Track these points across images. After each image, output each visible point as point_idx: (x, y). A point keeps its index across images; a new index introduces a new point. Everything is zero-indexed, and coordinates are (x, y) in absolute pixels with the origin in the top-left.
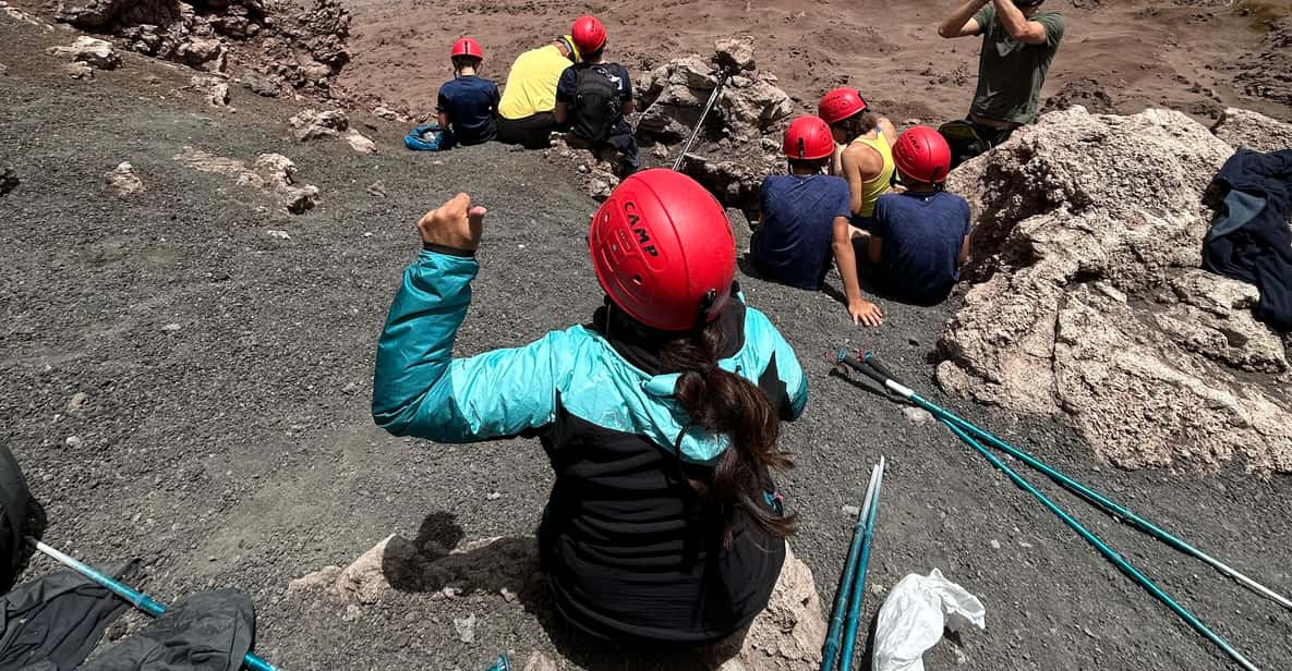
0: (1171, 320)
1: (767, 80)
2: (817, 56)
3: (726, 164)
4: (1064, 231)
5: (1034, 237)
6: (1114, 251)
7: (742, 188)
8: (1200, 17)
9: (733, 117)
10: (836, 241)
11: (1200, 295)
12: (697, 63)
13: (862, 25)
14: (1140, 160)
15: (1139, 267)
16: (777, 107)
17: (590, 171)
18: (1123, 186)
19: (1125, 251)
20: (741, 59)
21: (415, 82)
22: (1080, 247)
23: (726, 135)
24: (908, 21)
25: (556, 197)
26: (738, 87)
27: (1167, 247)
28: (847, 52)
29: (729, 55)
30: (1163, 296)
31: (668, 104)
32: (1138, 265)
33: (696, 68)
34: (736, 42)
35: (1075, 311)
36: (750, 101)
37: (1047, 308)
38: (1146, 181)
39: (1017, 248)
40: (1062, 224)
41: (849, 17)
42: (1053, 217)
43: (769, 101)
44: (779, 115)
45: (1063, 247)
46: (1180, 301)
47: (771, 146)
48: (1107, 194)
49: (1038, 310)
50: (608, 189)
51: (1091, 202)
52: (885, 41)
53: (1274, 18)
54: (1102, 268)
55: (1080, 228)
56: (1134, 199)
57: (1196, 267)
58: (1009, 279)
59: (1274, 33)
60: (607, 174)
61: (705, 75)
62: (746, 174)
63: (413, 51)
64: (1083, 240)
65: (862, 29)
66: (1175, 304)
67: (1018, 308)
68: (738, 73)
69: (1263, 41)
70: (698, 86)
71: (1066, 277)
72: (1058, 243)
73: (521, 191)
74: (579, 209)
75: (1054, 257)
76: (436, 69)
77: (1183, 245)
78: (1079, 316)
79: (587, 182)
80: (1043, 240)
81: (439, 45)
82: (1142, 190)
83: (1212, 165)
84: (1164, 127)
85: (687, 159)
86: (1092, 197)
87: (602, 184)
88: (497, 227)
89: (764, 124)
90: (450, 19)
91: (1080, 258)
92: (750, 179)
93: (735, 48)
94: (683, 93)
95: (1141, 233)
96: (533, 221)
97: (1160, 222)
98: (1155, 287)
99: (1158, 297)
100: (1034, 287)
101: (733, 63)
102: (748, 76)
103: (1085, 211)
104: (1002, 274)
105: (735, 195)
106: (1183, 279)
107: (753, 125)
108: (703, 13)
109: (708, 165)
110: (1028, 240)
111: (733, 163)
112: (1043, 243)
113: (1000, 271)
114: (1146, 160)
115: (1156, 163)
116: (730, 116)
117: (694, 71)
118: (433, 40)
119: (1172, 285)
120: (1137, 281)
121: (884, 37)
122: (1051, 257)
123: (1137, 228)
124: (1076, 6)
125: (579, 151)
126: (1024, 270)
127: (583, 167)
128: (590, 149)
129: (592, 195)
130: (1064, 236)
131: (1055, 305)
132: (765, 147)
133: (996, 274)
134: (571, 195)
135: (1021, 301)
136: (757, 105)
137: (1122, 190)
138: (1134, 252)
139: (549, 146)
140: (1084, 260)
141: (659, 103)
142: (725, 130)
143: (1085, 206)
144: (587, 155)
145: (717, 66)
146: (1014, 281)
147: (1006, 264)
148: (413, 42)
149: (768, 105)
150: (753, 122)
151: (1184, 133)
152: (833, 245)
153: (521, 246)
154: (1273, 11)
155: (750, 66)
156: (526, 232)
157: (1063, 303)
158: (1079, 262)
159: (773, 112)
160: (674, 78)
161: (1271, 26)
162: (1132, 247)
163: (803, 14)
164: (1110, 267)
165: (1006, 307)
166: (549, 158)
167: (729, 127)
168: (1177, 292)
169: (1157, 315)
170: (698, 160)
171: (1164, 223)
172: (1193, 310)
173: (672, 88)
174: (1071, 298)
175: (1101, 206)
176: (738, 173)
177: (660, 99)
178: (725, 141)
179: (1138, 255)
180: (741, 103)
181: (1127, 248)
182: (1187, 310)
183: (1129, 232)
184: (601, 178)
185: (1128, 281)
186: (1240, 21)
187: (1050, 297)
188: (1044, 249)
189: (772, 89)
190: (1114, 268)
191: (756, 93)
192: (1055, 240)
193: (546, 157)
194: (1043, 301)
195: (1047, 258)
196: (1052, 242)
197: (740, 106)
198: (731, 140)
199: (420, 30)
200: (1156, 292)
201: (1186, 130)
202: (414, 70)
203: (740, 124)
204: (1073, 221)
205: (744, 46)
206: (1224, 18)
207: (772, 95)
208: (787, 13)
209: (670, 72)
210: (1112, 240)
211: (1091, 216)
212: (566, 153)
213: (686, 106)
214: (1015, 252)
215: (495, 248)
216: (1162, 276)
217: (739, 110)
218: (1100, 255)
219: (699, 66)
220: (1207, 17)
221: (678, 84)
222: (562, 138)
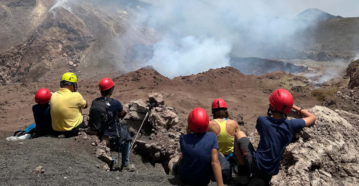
0: (348, 183)
1: (169, 109)
2: (179, 110)
3: (154, 144)
4: (303, 148)
5: (293, 152)
6: (323, 156)
7: (161, 154)
8: (303, 96)
9: (156, 124)
10: (213, 161)
11: (355, 172)
12: (141, 102)
13: (194, 98)
14: (322, 121)
15: (332, 163)
16: (173, 120)
17: (97, 145)
18: (318, 130)
19: (326, 156)
20: (159, 100)
21: (3, 125)
22: (310, 155)
23: (153, 132)
24: (210, 98)
25: (80, 157)
26: (158, 111)
27: (339, 154)
28: (189, 108)
29: (154, 99)
30: (342, 174)
31: (129, 119)
32: (331, 162)
33: (141, 104)
34: (157, 94)
35: (317, 181)
36: (163, 117)
37: (306, 181)
38: (325, 128)
39: (286, 158)
40: (302, 146)
41: (189, 95)
42: (298, 143)
43: (170, 117)
44: (174, 123)
45: (305, 155)
46: (349, 176)
47: (172, 135)
48: (314, 133)
49: (302, 182)
50: (105, 153)
51: (310, 136)
52: (203, 105)
53: (324, 97)
54: (320, 163)
55: (309, 147)
56: (323, 136)
57: (349, 162)
58: (286, 172)
59: (324, 101)
60: (104, 146)
61: (145, 107)
62: (162, 148)
63: (5, 111)
64: (311, 152)
65: (194, 100)
66: (347, 177)
67: (295, 182)
68: (158, 106)
69: (322, 104)
70: (141, 111)
71: (308, 168)
72: (302, 154)
73: (63, 154)
74: (91, 163)
75: (302, 160)
76: (15, 119)
77: (343, 154)
78: (319, 182)
79: (95, 150)
80: (297, 153)
81: (18, 108)
82: (325, 132)
83: (342, 125)
84: (322, 112)
85: (137, 143)
86: (310, 134)
87: (103, 151)
88: (52, 170)
89: (168, 127)
90: (25, 97)
91: (311, 159)
92: (164, 150)
93: (156, 96)
94: (135, 115)
95: (330, 148)
96: (70, 167)
97: (334, 144)
98: (339, 171)
99: (341, 175)
100: (298, 173)
101: (156, 102)
102: (162, 107)
103: (308, 140)
104: (282, 170)
105: (158, 157)
106: (347, 167)
107: (164, 127)
108: (135, 94)
109: (147, 145)
110: (291, 154)
111: (157, 143)
112: (297, 154)
113: (281, 169)
114: (323, 121)
115: (326, 122)
116: (155, 123)
117: (140, 105)
118: (15, 106)
119: (344, 170)
120: (332, 169)
121: (203, 103)
122: (301, 160)
123: (328, 146)
124: (264, 93)
125: (92, 136)
126: (292, 167)
127: (94, 144)
128: (97, 135)
129: (98, 156)
130: (304, 151)
131: (308, 179)
132: (170, 136)
133: (280, 171)
134: (87, 156)
135: (295, 179)
136: (166, 118)
137: (318, 132)
138: (329, 156)
139: (77, 135)
140: (313, 160)
141: (125, 119)
142: (153, 130)
143: (308, 139)
144: (96, 138)
145: (149, 103)
146: (289, 172)
147: (283, 166)
148: (6, 107)
149: (170, 119)
150: (164, 126)
151: (329, 114)
152: (212, 163)
153: (65, 177)
154: (323, 95)
155: (162, 103)
156: (67, 171)
157: (311, 178)
158: (311, 161)
159: (172, 122)
160: (132, 108)
161: (323, 99)
162: (328, 154)
163: (173, 94)
164: (322, 163)
165: (290, 182)
166: (78, 140)
167: (155, 128)
168: (346, 171)
169: (343, 182)
170: (142, 143)
171: (336, 144)
172: (354, 178)
173: (131, 112)
174: (313, 176)
175: (313, 138)
176: (159, 147)
177: (125, 117)
178: (153, 134)
179: (331, 158)
180: (160, 118)
181: (326, 154)
182: (352, 179)
183: (326, 148)
184: (102, 148)
185: (330, 169)
186: (314, 98)
187: (306, 177)
188: (298, 156)
189: (171, 112)
190: (324, 163)
191: (166, 114)
192: (301, 152)
193: (76, 140)
194: (303, 178)
195: (300, 160)
196: (300, 153)
197: (159, 119)
198: (156, 134)
199: (9, 102)
200: (339, 173)
201: (330, 113)
202: (4, 119)
203: (159, 127)
204: (306, 144)
205: (160, 95)
206: (309, 97)
207: (171, 115)
208: (167, 94)
209: (130, 106)
210: (321, 151)
211: (311, 142)
212: (86, 137)
213: (137, 120)
214: (286, 160)
215: (51, 179)
216: (340, 166)
217: (159, 121)
218: (318, 158)
219: (142, 103)
220: (304, 96)
221: (134, 111)
222: (84, 131)
